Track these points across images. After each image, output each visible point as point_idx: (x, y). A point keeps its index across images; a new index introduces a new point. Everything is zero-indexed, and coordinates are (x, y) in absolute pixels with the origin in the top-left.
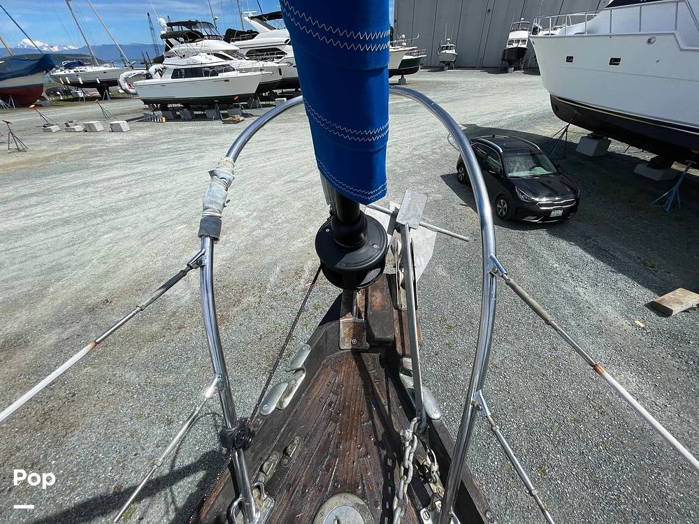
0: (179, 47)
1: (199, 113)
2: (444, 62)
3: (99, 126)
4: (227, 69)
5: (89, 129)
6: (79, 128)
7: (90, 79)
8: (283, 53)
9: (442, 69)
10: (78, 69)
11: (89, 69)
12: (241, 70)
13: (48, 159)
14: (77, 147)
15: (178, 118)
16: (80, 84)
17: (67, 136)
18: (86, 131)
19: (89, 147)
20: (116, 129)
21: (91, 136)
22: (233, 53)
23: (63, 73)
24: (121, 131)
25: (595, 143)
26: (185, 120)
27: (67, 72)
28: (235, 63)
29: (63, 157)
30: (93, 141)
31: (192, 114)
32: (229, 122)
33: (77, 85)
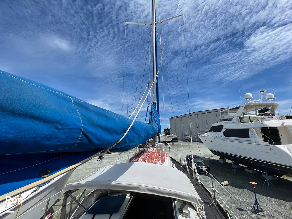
2: (187, 140)
25: (222, 160)
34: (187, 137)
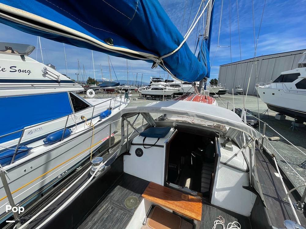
0: (153, 83)
2: (237, 92)
3: (131, 99)
4: (165, 89)
7: (125, 88)
8: (180, 86)
9: (237, 94)
10: (123, 86)
11: (126, 86)
12: (169, 89)
15: (149, 99)
16: (122, 89)
22: (167, 85)
26: (151, 100)
27: (120, 86)
28: (167, 87)
31: (153, 99)
34: (239, 89)
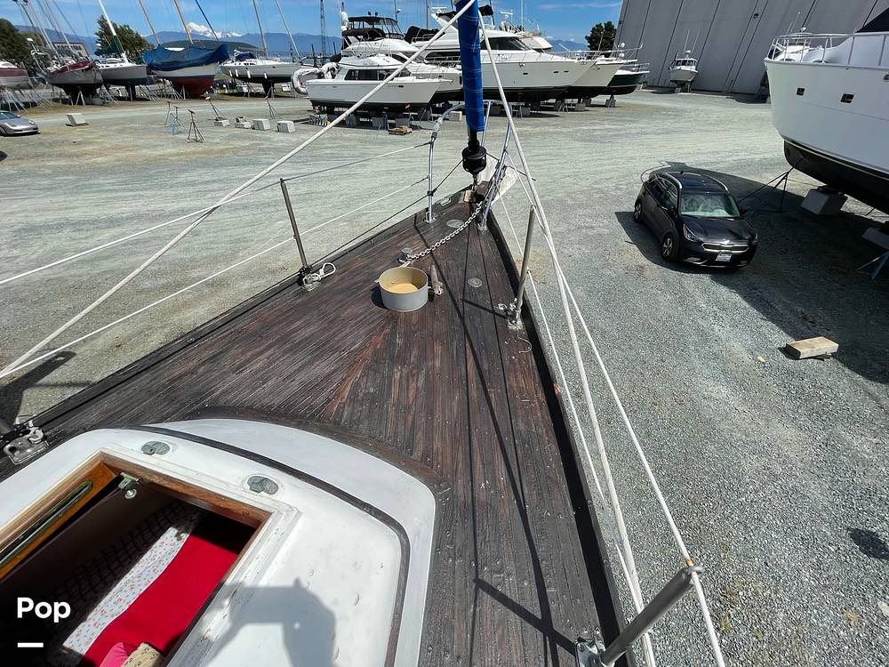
1: (366, 120)
2: (675, 82)
3: (266, 124)
5: (257, 126)
6: (247, 124)
7: (258, 73)
10: (248, 61)
11: (259, 62)
12: (418, 76)
13: (222, 152)
14: (247, 143)
16: (247, 77)
17: (237, 131)
18: (254, 129)
19: (258, 144)
20: (282, 129)
21: (258, 134)
22: (413, 55)
23: (233, 65)
24: (287, 131)
26: (349, 126)
27: (238, 64)
28: (413, 66)
29: (235, 151)
30: (260, 139)
31: (358, 120)
32: (395, 133)
33: (244, 78)
34: (683, 68)
